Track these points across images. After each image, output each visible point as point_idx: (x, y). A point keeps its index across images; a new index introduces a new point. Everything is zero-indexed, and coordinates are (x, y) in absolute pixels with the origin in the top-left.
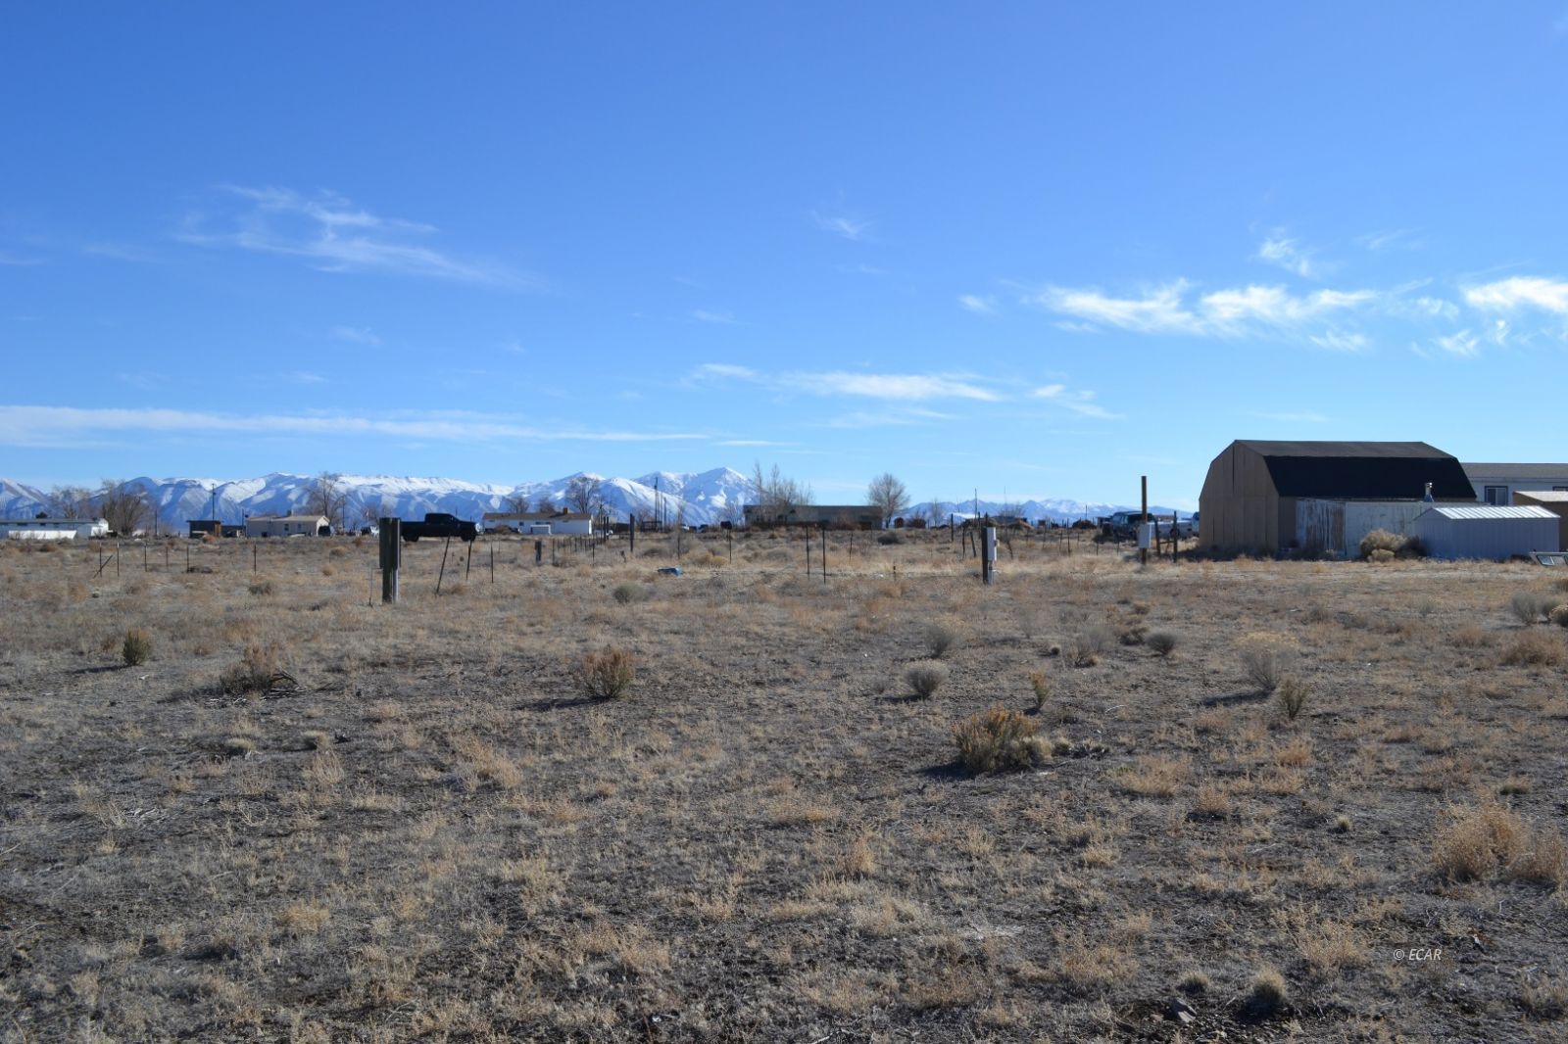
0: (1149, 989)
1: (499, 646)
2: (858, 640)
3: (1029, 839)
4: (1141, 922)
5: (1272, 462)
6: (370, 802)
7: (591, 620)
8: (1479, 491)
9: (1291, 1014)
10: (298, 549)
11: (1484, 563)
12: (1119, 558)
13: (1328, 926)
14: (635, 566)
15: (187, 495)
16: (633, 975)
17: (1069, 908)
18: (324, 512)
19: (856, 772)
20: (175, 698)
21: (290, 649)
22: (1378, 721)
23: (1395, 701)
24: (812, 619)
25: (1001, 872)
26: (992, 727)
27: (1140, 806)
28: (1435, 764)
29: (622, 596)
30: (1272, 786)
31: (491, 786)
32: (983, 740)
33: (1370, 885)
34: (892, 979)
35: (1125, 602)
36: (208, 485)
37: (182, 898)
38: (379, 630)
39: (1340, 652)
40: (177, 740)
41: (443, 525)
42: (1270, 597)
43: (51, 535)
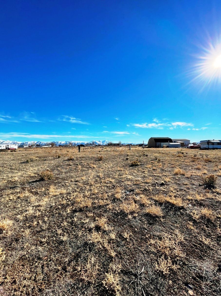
0: (153, 183)
1: (90, 156)
2: (121, 155)
3: (140, 171)
4: (151, 178)
5: (154, 139)
6: (84, 169)
7: (97, 154)
8: (173, 142)
9: (165, 185)
10: (69, 148)
11: (174, 148)
12: (141, 148)
13: (166, 178)
14: (99, 149)
15: (58, 143)
16: (111, 182)
17: (144, 177)
18: (71, 144)
19: (123, 166)
20: (64, 161)
21: (73, 156)
22: (167, 162)
23: (168, 160)
24: (116, 153)
25: (138, 174)
26: (134, 162)
27: (148, 169)
28: (173, 165)
29: (99, 152)
30: (159, 167)
31: (94, 168)
32: (134, 163)
33: (169, 175)
34: (132, 182)
35: (143, 152)
36: (60, 142)
37: (72, 177)
38: (79, 155)
39: (162, 156)
40: (65, 164)
41: (82, 145)
42: (155, 151)
43: (46, 147)
